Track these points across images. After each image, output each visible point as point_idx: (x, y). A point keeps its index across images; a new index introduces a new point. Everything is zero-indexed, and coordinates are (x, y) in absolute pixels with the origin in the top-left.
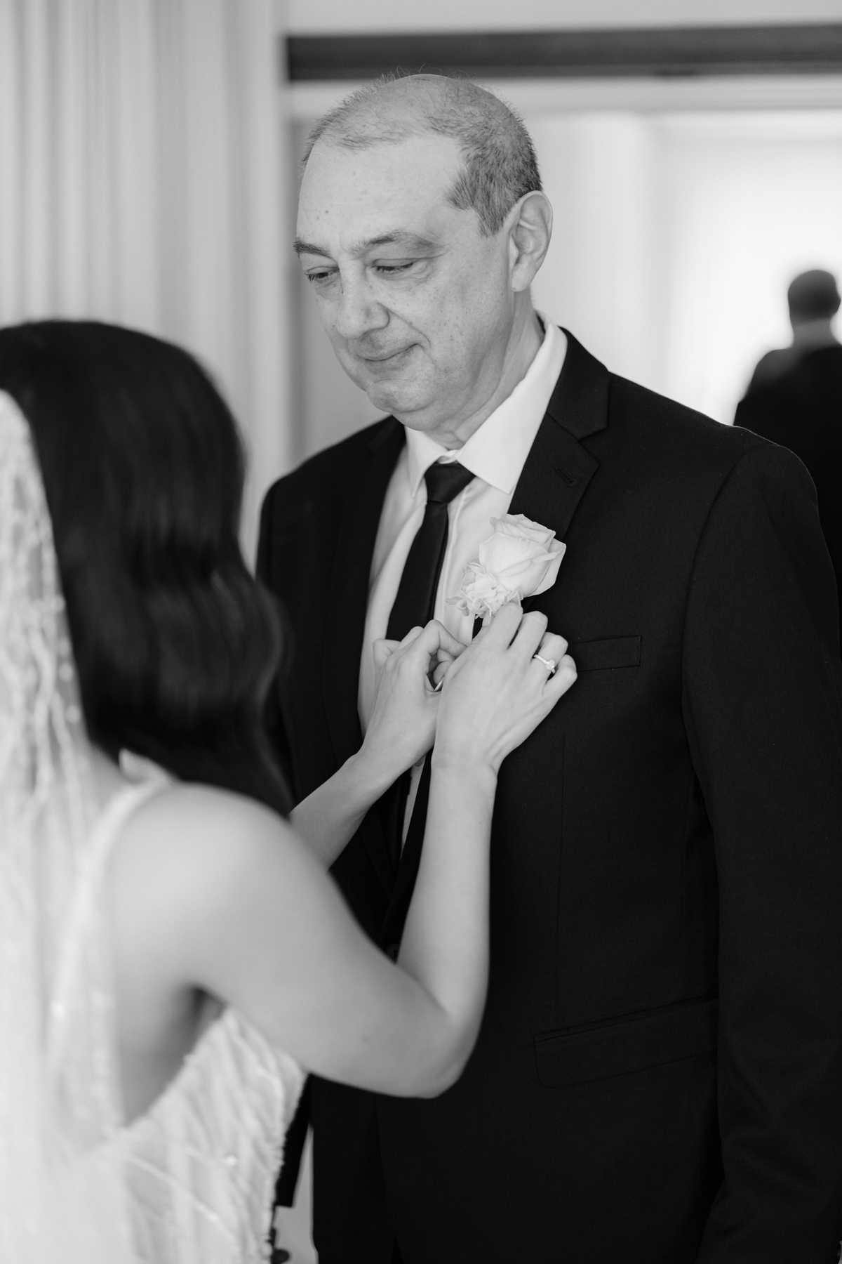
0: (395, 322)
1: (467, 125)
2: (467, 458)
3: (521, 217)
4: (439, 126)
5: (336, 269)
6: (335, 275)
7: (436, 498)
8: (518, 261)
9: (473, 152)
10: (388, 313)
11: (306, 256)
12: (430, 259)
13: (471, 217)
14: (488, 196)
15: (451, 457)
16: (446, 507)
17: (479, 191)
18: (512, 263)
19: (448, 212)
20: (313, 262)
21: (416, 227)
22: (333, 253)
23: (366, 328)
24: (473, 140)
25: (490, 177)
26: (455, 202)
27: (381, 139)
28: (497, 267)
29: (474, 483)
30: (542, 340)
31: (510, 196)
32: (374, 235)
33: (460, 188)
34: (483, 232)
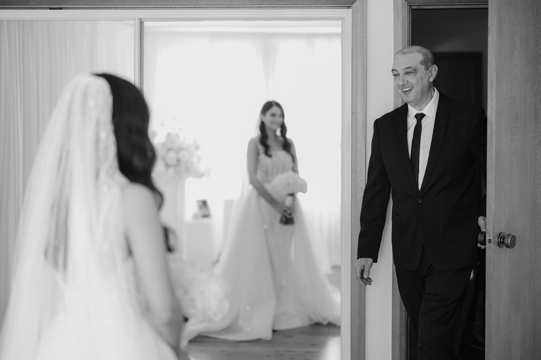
0: (409, 83)
1: (424, 52)
2: (424, 112)
3: (432, 69)
4: (419, 52)
5: (399, 75)
6: (398, 76)
7: (418, 120)
8: (431, 76)
9: (424, 56)
10: (408, 81)
11: (394, 72)
12: (416, 73)
13: (423, 67)
14: (427, 64)
15: (420, 112)
16: (421, 121)
17: (425, 63)
18: (430, 76)
19: (419, 65)
20: (396, 73)
21: (414, 66)
22: (399, 71)
23: (403, 83)
24: (424, 55)
25: (427, 61)
26: (421, 64)
27: (409, 53)
28: (427, 77)
29: (425, 117)
30: (435, 91)
31: (431, 64)
32: (407, 67)
33: (422, 62)
34: (425, 70)
